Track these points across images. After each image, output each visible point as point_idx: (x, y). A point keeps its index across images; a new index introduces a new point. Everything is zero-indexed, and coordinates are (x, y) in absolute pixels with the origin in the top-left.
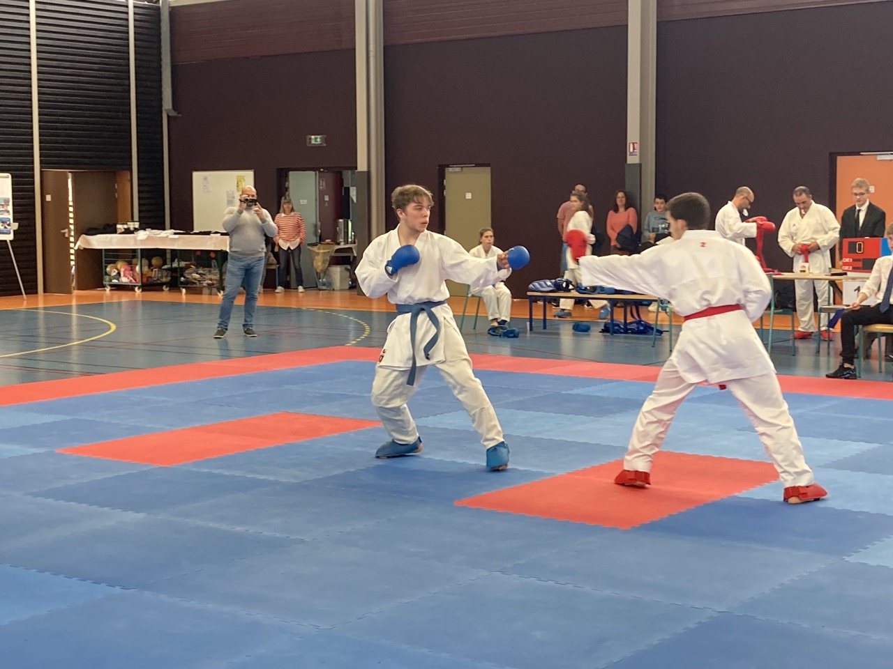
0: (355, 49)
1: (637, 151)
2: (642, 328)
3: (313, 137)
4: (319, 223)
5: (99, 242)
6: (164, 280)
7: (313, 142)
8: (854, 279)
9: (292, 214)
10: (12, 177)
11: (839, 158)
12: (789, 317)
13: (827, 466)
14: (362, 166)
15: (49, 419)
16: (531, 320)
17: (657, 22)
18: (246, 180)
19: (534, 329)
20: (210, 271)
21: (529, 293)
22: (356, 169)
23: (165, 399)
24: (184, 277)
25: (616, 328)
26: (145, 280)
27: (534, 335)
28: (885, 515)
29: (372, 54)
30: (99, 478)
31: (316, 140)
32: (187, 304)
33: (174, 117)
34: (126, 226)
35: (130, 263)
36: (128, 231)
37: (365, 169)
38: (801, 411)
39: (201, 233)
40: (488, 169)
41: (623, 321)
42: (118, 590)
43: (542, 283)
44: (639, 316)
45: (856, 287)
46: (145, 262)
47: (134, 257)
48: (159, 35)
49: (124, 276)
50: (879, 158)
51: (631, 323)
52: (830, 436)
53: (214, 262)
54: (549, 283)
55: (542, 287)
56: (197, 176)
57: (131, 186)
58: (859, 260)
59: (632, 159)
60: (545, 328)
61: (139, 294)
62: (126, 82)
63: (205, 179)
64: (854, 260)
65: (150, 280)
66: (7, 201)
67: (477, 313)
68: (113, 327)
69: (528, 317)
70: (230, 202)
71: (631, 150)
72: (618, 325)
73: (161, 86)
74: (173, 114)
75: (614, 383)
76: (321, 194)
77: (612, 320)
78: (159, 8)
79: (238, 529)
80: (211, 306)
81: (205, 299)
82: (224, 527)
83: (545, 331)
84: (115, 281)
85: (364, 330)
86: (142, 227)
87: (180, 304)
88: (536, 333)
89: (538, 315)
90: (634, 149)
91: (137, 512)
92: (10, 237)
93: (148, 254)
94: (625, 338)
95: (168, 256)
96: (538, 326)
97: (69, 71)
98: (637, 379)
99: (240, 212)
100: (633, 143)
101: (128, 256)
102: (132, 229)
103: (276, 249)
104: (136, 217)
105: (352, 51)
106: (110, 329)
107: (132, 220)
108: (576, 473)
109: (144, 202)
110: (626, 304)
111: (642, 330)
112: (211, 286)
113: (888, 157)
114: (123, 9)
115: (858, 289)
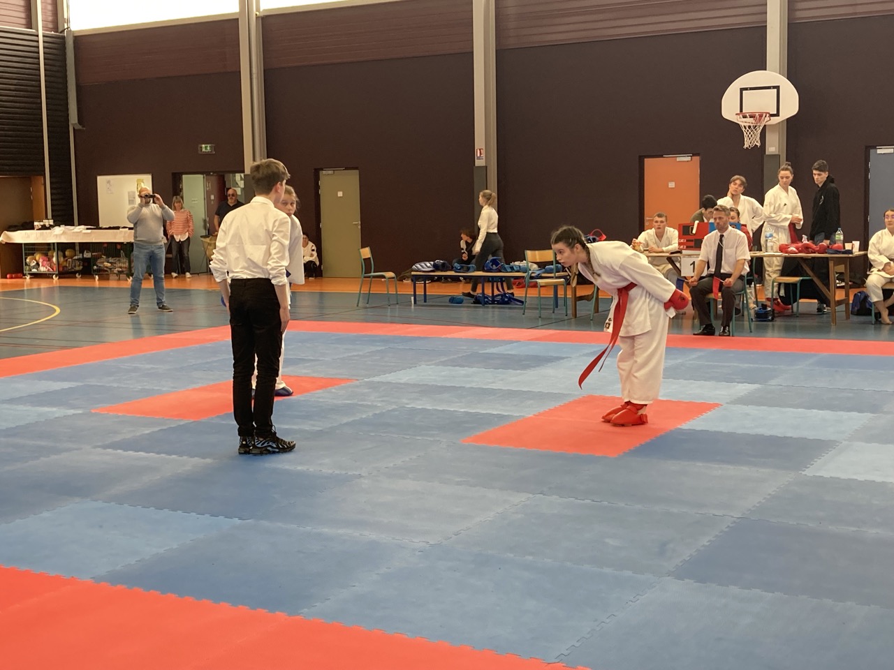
0: (240, 71)
2: (506, 300)
3: (203, 146)
4: (208, 219)
5: (20, 237)
6: (77, 268)
7: (204, 150)
8: (690, 256)
9: (183, 210)
11: (645, 160)
15: (66, 385)
16: (415, 295)
17: (496, 51)
18: (145, 182)
19: (417, 302)
20: (119, 260)
21: (413, 273)
22: (243, 172)
23: (152, 366)
24: (97, 266)
25: (486, 300)
26: (61, 269)
27: (417, 308)
29: (254, 76)
30: (147, 432)
31: (206, 148)
32: (100, 288)
33: (79, 130)
34: (42, 224)
35: (47, 255)
36: (44, 228)
38: (680, 361)
39: (110, 228)
40: (357, 171)
41: (491, 295)
42: (236, 521)
43: (423, 264)
44: (503, 289)
46: (60, 253)
47: (49, 249)
48: (65, 60)
49: (42, 266)
50: (678, 159)
51: (498, 295)
53: (122, 252)
54: (428, 265)
55: (423, 268)
56: (101, 180)
57: (44, 189)
58: (692, 241)
59: (479, 163)
60: (425, 301)
61: (56, 282)
63: (109, 182)
64: (687, 241)
65: (65, 269)
67: (360, 291)
68: (58, 310)
69: (413, 293)
70: (131, 201)
71: (479, 155)
72: (488, 298)
73: (67, 104)
74: (79, 127)
75: (515, 344)
76: (208, 194)
77: (483, 293)
78: (64, 38)
79: (299, 468)
80: (120, 289)
81: (112, 284)
83: (425, 304)
84: (34, 270)
86: (57, 224)
87: (93, 289)
88: (420, 305)
89: (420, 292)
90: (481, 154)
93: (63, 247)
95: (77, 248)
96: (420, 300)
98: (532, 340)
100: (480, 150)
101: (45, 248)
102: (47, 226)
104: (50, 215)
105: (238, 74)
106: (55, 311)
107: (47, 218)
108: (540, 414)
109: (55, 202)
110: (492, 280)
111: (506, 301)
112: (120, 272)
113: (686, 158)
114: (34, 38)
115: (694, 263)
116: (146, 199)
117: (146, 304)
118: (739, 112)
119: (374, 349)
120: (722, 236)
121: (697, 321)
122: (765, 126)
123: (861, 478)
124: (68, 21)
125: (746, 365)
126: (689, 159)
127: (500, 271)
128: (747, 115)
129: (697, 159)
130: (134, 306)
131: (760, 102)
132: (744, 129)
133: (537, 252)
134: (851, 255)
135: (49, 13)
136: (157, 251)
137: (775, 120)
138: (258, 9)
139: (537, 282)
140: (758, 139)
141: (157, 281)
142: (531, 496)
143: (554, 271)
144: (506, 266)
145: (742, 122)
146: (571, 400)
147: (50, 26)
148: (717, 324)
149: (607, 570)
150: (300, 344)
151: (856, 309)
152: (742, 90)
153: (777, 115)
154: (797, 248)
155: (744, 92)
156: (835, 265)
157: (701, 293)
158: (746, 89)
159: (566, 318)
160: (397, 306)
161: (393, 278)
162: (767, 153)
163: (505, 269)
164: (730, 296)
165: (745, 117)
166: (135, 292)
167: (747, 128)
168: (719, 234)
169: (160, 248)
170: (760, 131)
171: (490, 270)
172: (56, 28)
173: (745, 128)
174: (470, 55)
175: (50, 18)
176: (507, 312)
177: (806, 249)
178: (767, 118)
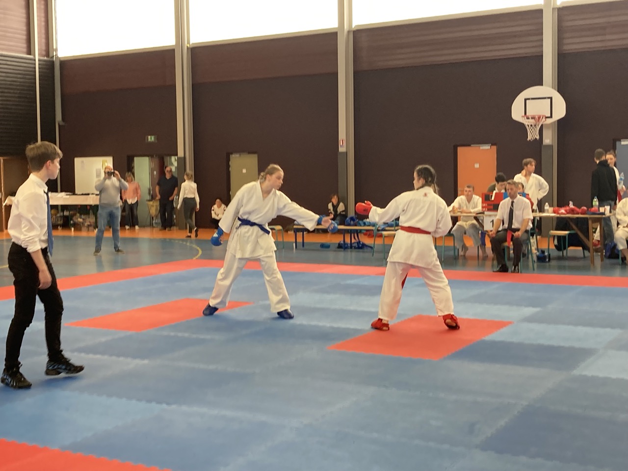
1: (344, 145)
3: (149, 137)
4: (151, 188)
6: (59, 222)
7: (149, 140)
8: (490, 216)
9: (133, 182)
11: (458, 148)
14: (181, 153)
16: (296, 242)
17: (354, 71)
19: (297, 247)
20: (88, 217)
21: (295, 227)
22: (177, 155)
24: (73, 221)
25: (346, 246)
27: (298, 251)
29: (186, 89)
30: (103, 340)
31: (151, 139)
32: (74, 237)
33: (62, 126)
37: (183, 156)
40: (256, 155)
41: (349, 242)
44: (359, 239)
45: (491, 220)
48: (54, 77)
50: (481, 148)
51: (354, 243)
53: (91, 212)
56: (78, 161)
58: (491, 205)
59: (342, 149)
60: (303, 246)
62: (34, 105)
63: (83, 162)
64: (488, 205)
69: (294, 241)
70: (98, 175)
71: (341, 144)
72: (347, 244)
73: (54, 107)
74: (62, 123)
75: (366, 278)
76: (152, 171)
77: (344, 241)
78: (53, 62)
79: (211, 367)
80: (89, 238)
81: (84, 233)
83: (303, 249)
87: (70, 238)
89: (300, 240)
90: (343, 143)
94: (351, 251)
95: (60, 208)
96: (300, 246)
100: (342, 141)
105: (174, 87)
110: (350, 232)
111: (361, 247)
112: (89, 226)
113: (487, 147)
114: (33, 62)
115: (493, 221)
116: (109, 174)
117: (107, 249)
118: (524, 115)
120: (513, 202)
121: (495, 262)
122: (542, 125)
124: (56, 50)
125: (531, 294)
126: (489, 147)
127: (356, 225)
128: (530, 117)
129: (495, 148)
130: (98, 250)
131: (539, 108)
134: (604, 216)
135: (43, 45)
136: (115, 211)
137: (549, 121)
138: (188, 42)
139: (382, 234)
140: (537, 134)
141: (115, 232)
143: (394, 225)
144: (361, 222)
145: (526, 122)
146: (406, 318)
147: (44, 53)
148: (510, 265)
149: (431, 444)
151: (608, 254)
152: (526, 100)
154: (566, 211)
156: (593, 222)
157: (498, 243)
158: (529, 99)
160: (283, 250)
161: (281, 230)
162: (544, 143)
163: (360, 224)
164: (519, 244)
165: (528, 118)
166: (99, 240)
167: (530, 126)
168: (511, 201)
169: (117, 208)
170: (538, 129)
171: (349, 225)
172: (48, 55)
173: (528, 126)
174: (336, 75)
175: (45, 48)
176: (361, 254)
177: (572, 211)
178: (544, 119)
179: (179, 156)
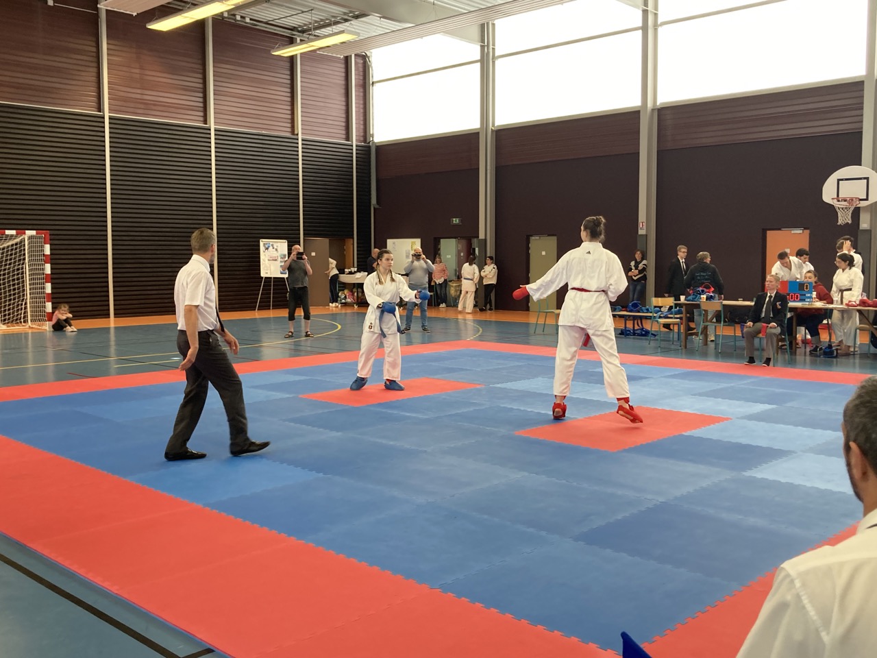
0: (479, 169)
1: (645, 227)
3: (454, 219)
7: (454, 222)
9: (441, 264)
10: (288, 242)
11: (768, 232)
12: (733, 328)
13: (743, 418)
14: (482, 236)
15: (297, 378)
17: (658, 151)
18: (416, 244)
26: (359, 301)
28: (771, 449)
29: (488, 171)
31: (456, 221)
33: (377, 208)
34: (349, 270)
35: (352, 291)
36: (351, 273)
37: (484, 238)
38: (732, 385)
40: (555, 238)
41: (633, 329)
42: (321, 475)
44: (642, 325)
47: (354, 287)
48: (370, 162)
49: (347, 298)
50: (793, 232)
51: (638, 330)
52: (747, 400)
56: (390, 242)
57: (352, 247)
59: (641, 232)
61: (356, 309)
62: (351, 189)
63: (394, 243)
66: (285, 256)
67: (537, 321)
68: (340, 327)
70: (407, 257)
71: (641, 226)
72: (630, 331)
73: (370, 191)
74: (377, 206)
76: (459, 252)
77: (626, 327)
78: (369, 147)
79: (392, 443)
82: (384, 441)
84: (343, 301)
85: (479, 331)
86: (359, 271)
90: (643, 226)
91: (338, 432)
92: (286, 276)
94: (634, 338)
97: (320, 183)
99: (412, 262)
100: (642, 222)
101: (351, 287)
102: (353, 272)
103: (433, 284)
104: (356, 265)
106: (337, 327)
107: (354, 267)
108: (590, 418)
109: (359, 256)
110: (635, 318)
111: (645, 334)
113: (799, 231)
114: (350, 147)
116: (417, 256)
118: (836, 197)
119: (517, 364)
122: (856, 207)
123: (783, 480)
124: (373, 136)
125: (781, 390)
126: (801, 232)
127: (639, 312)
128: (843, 199)
131: (853, 190)
132: (838, 210)
133: (660, 299)
135: (362, 131)
137: (863, 204)
138: (493, 126)
140: (850, 217)
142: (526, 474)
144: (642, 308)
145: (837, 205)
147: (362, 139)
149: (531, 530)
150: (469, 358)
152: (839, 180)
153: (867, 199)
155: (840, 182)
158: (842, 180)
159: (680, 348)
162: (861, 228)
165: (839, 201)
167: (841, 209)
170: (851, 212)
171: (631, 311)
172: (365, 141)
174: (637, 155)
175: (362, 134)
178: (858, 202)
179: (480, 238)
